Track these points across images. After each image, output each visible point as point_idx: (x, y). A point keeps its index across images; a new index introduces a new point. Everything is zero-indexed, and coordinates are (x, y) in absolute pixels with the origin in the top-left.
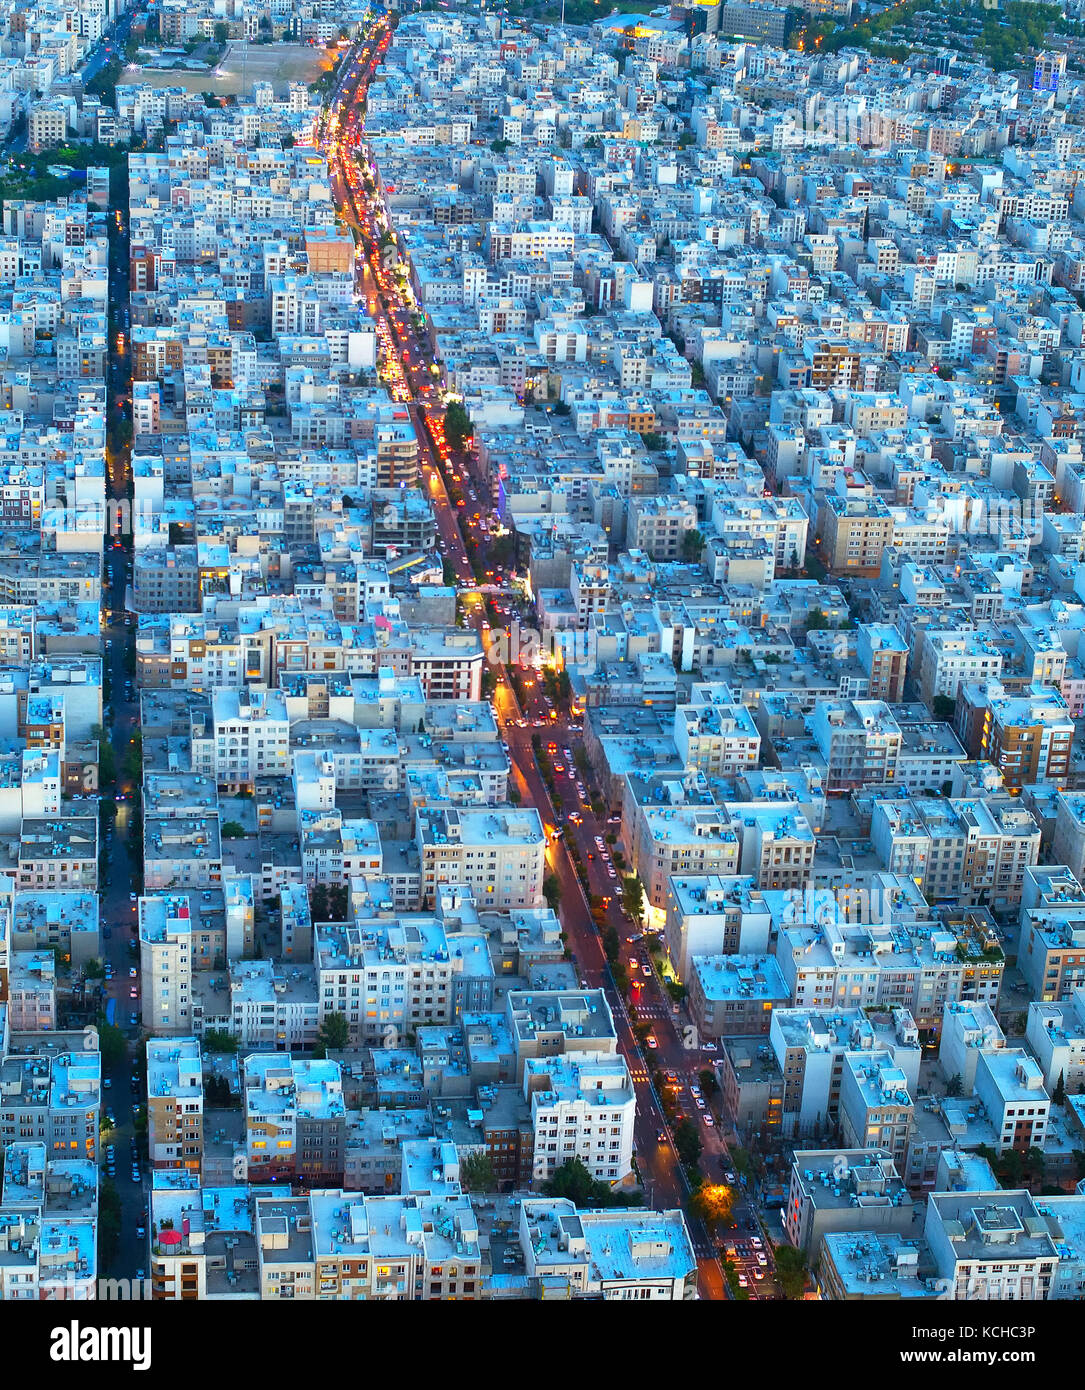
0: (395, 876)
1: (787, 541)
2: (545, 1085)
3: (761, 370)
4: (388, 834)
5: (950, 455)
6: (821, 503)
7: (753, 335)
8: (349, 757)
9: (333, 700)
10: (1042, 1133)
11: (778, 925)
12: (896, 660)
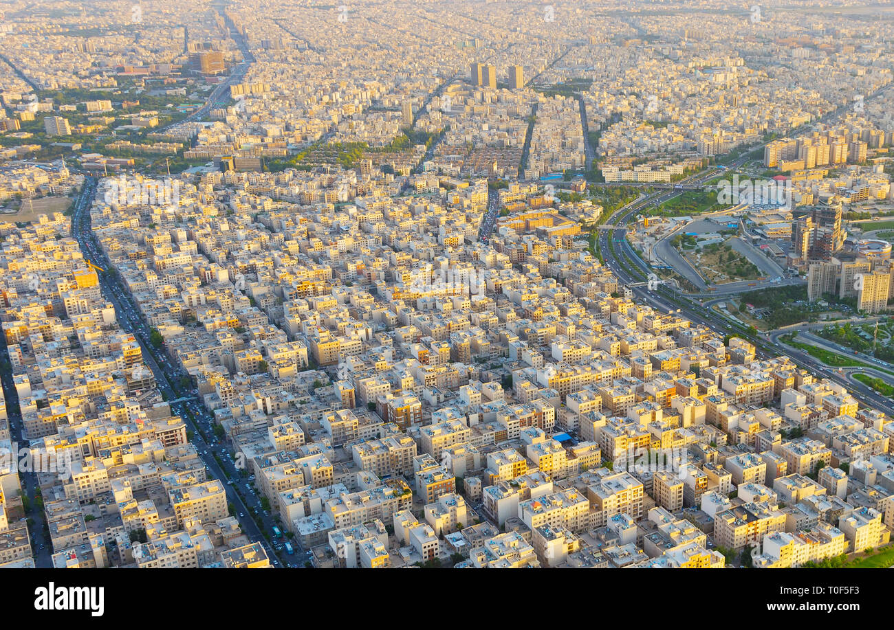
0: (165, 519)
1: (300, 357)
3: (277, 295)
4: (159, 504)
5: (356, 314)
6: (310, 341)
7: (271, 283)
8: (135, 477)
9: (124, 457)
10: (438, 551)
11: (324, 501)
12: (350, 393)
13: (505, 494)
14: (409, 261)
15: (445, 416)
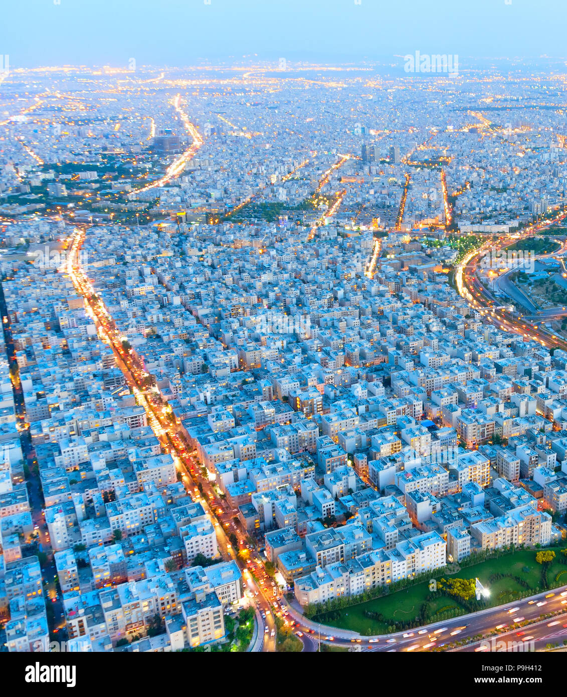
0: (129, 483)
1: (232, 362)
2: (187, 534)
3: (216, 315)
4: (125, 471)
7: (212, 306)
8: (108, 451)
9: (100, 436)
10: (334, 510)
11: (249, 470)
12: (269, 389)
13: (385, 467)
14: (314, 291)
15: (340, 407)
